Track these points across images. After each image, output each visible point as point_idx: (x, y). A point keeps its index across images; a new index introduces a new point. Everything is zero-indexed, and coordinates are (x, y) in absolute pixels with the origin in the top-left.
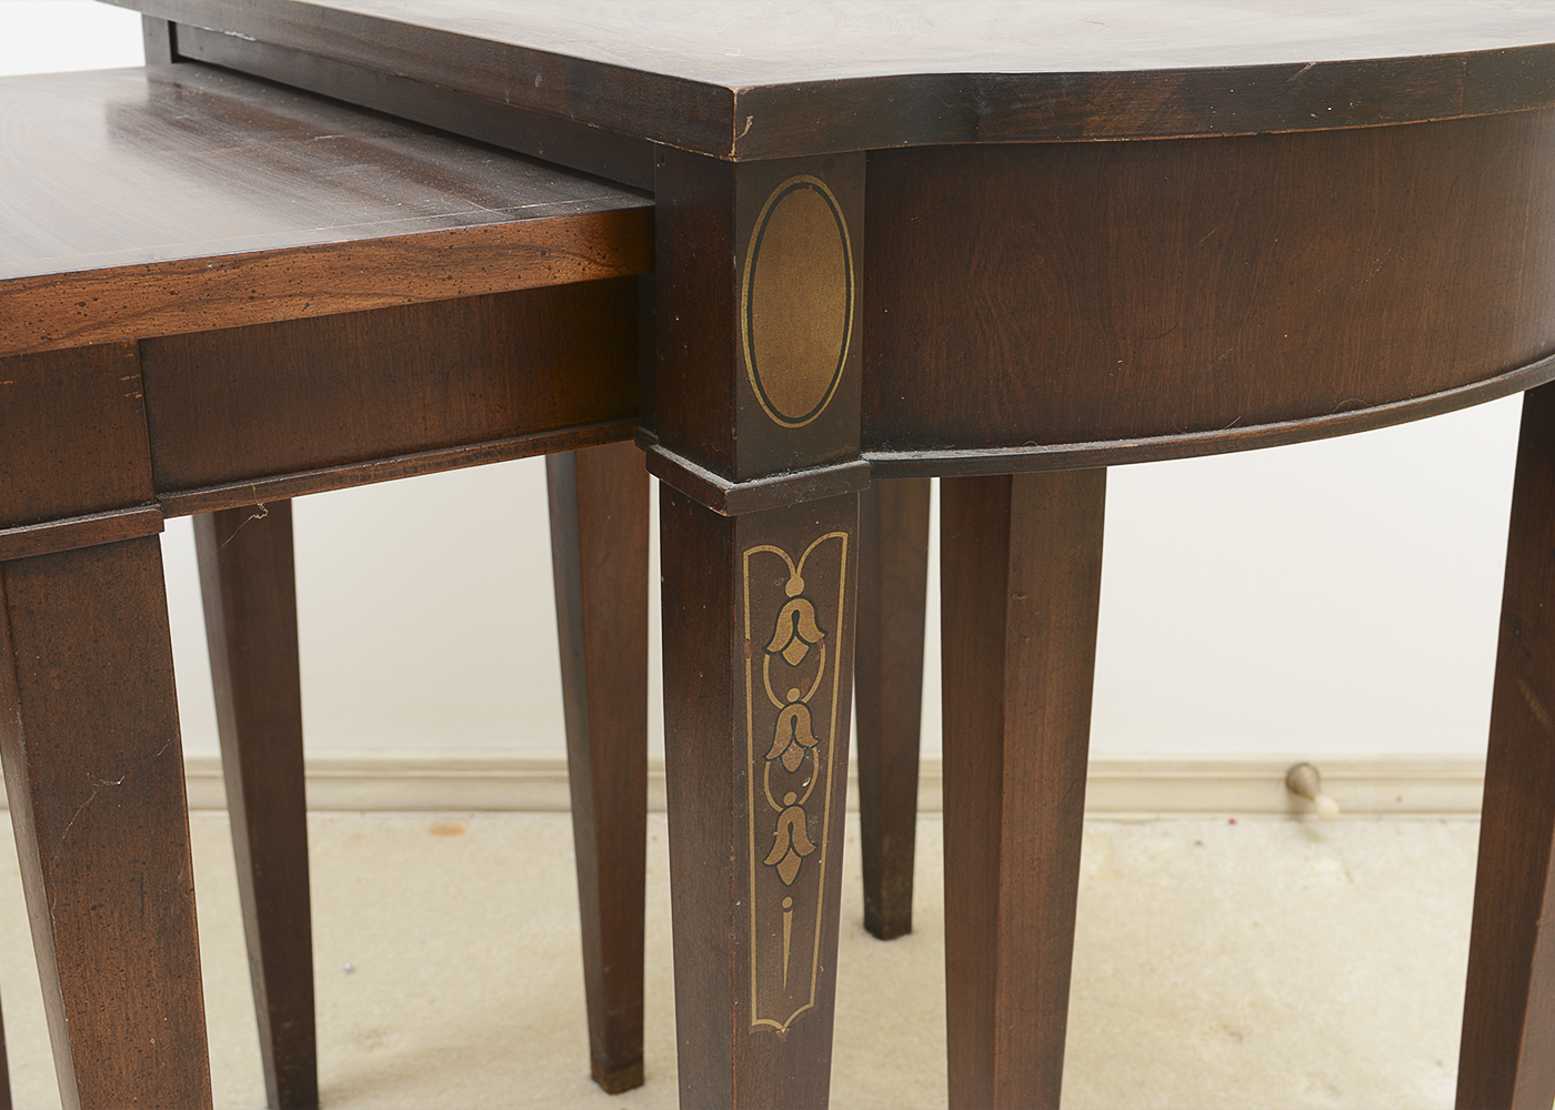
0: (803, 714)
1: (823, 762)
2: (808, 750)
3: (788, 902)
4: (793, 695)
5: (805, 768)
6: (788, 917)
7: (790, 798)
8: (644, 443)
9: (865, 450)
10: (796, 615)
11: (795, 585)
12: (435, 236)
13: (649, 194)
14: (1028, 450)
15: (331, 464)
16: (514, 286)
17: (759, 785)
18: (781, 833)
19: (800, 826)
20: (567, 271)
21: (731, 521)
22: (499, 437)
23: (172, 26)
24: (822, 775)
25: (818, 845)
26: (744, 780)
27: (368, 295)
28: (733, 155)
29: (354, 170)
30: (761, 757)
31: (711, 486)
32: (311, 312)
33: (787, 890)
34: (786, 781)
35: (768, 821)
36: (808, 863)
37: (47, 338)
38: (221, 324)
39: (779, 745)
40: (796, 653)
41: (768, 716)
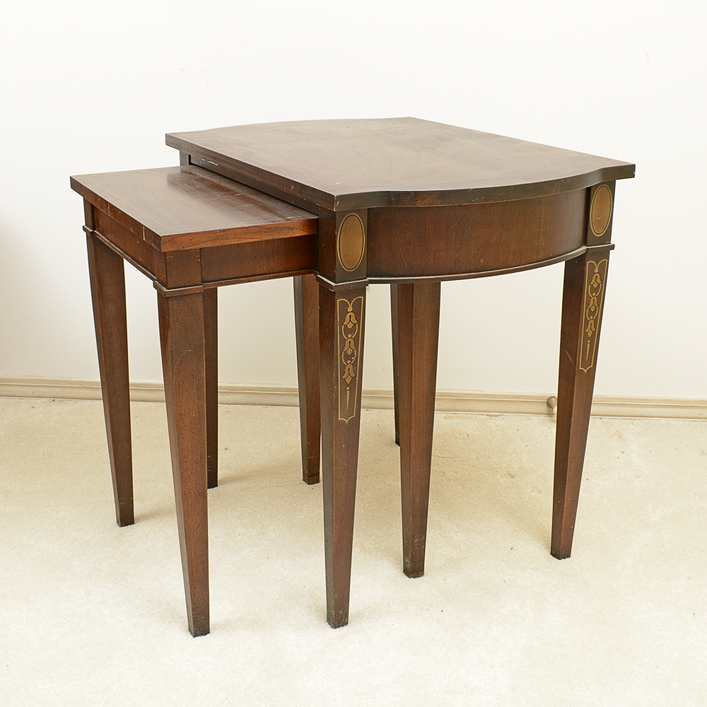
0: (352, 341)
1: (357, 353)
2: (353, 350)
3: (348, 388)
4: (350, 336)
5: (353, 355)
6: (348, 392)
7: (349, 362)
8: (316, 274)
9: (368, 277)
10: (350, 316)
11: (350, 309)
12: (268, 225)
13: (318, 215)
14: (407, 278)
15: (241, 278)
16: (285, 237)
17: (341, 358)
18: (346, 370)
19: (351, 369)
20: (298, 233)
21: (334, 293)
22: (281, 272)
23: (190, 156)
24: (357, 356)
25: (356, 375)
26: (337, 356)
27: (252, 239)
28: (334, 210)
29: (247, 205)
30: (342, 351)
31: (330, 284)
32: (239, 242)
33: (348, 385)
34: (348, 357)
35: (343, 367)
36: (353, 379)
37: (183, 247)
38: (220, 245)
39: (346, 348)
40: (350, 326)
41: (343, 341)
